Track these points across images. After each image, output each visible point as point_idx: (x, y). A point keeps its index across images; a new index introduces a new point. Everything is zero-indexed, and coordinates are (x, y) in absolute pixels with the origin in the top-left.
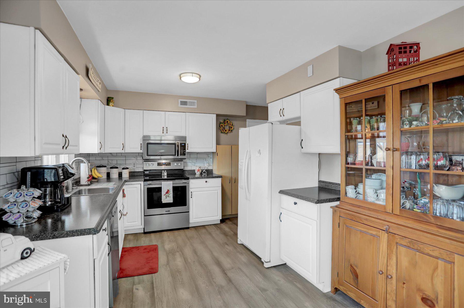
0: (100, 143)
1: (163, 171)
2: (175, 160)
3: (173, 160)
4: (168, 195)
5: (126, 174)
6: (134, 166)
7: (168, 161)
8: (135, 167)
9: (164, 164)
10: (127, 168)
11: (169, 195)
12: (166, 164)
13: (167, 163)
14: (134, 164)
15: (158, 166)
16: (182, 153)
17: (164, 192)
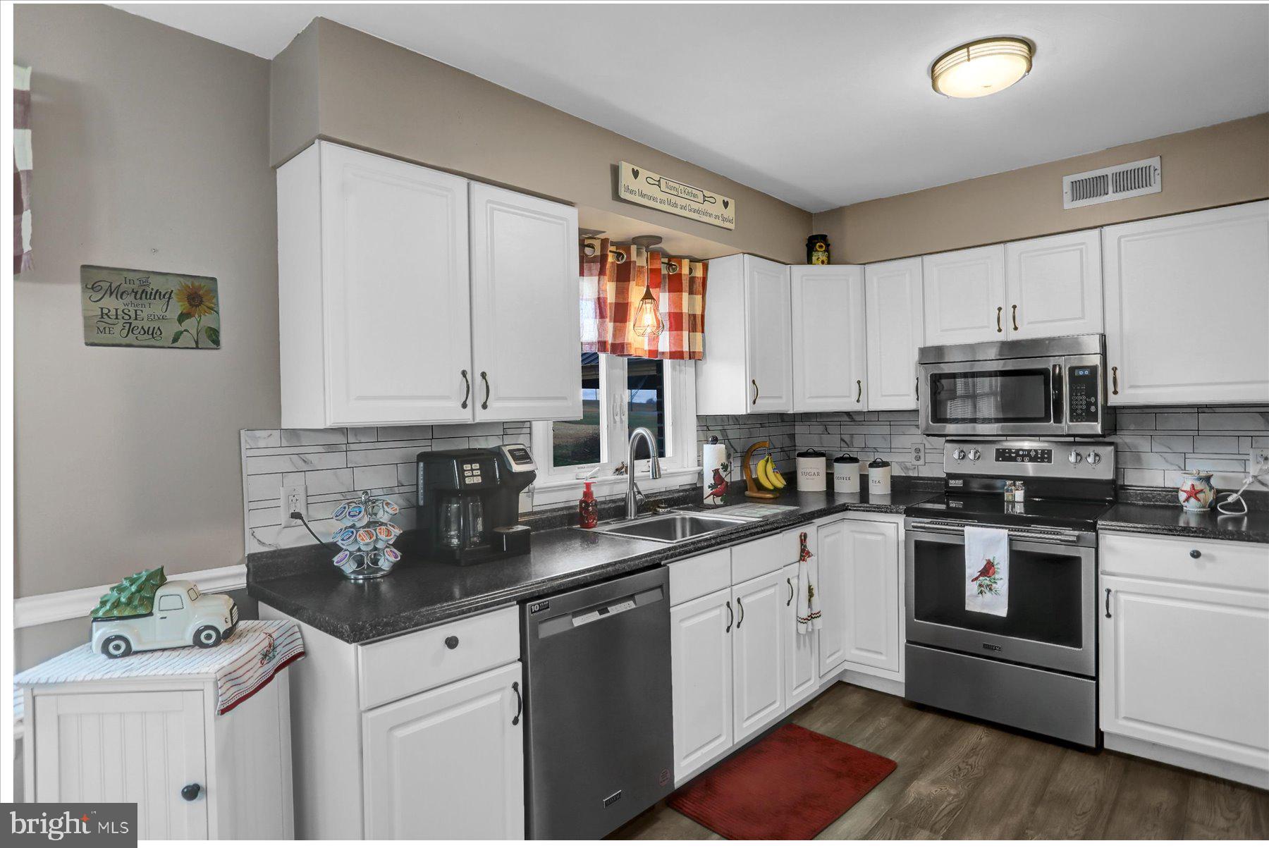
0: (754, 382)
1: (1009, 482)
2: (1078, 439)
3: (1071, 439)
4: (989, 583)
5: (880, 485)
6: (918, 458)
7: (1046, 444)
8: (921, 462)
9: (1023, 456)
10: (885, 464)
11: (994, 585)
12: (1033, 454)
13: (1036, 451)
14: (918, 450)
15: (997, 460)
16: (1079, 412)
17: (973, 566)
